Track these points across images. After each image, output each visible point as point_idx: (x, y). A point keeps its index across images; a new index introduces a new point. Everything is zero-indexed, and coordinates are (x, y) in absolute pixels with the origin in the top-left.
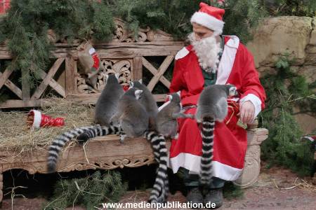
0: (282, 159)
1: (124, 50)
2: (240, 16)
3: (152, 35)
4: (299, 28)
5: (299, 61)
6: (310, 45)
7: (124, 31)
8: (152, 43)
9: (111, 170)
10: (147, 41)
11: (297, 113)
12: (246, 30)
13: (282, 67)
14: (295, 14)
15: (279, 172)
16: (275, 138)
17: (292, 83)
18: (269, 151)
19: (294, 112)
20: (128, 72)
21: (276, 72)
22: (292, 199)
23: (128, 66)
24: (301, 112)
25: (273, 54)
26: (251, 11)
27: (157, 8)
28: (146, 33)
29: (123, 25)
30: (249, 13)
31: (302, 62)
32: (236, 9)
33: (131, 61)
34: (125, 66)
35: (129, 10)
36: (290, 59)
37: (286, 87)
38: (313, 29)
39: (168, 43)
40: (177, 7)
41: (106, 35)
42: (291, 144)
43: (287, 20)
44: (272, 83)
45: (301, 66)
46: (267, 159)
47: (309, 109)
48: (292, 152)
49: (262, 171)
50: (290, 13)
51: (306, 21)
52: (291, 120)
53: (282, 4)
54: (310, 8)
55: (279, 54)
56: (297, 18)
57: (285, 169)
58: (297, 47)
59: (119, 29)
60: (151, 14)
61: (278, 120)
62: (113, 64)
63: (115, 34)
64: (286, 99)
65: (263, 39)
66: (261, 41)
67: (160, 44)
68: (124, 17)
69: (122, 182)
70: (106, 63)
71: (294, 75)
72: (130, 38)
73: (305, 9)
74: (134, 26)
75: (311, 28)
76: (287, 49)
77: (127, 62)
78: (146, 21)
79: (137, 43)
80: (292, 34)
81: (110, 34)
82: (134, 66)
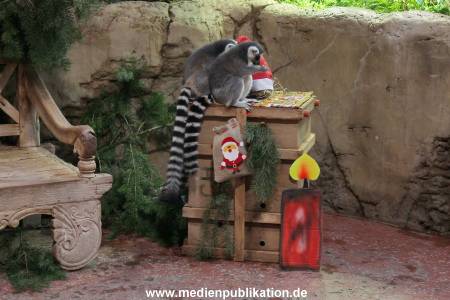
0: (132, 221)
4: (151, 20)
5: (152, 70)
6: (167, 46)
11: (153, 152)
13: (124, 80)
15: (130, 243)
16: (119, 190)
17: (144, 104)
18: (112, 212)
19: (148, 150)
21: (116, 88)
22: (152, 279)
24: (158, 150)
25: (112, 61)
31: (157, 72)
36: (138, 67)
37: (134, 111)
38: (171, 21)
42: (145, 198)
43: (133, 8)
44: (113, 105)
45: (156, 77)
48: (147, 211)
49: (103, 244)
51: (161, 9)
52: (144, 161)
55: (121, 60)
56: (146, 3)
57: (138, 237)
58: (149, 49)
61: (124, 163)
64: (135, 130)
65: (96, 37)
66: (93, 41)
71: (146, 93)
75: (169, 19)
76: (134, 52)
80: (140, 28)
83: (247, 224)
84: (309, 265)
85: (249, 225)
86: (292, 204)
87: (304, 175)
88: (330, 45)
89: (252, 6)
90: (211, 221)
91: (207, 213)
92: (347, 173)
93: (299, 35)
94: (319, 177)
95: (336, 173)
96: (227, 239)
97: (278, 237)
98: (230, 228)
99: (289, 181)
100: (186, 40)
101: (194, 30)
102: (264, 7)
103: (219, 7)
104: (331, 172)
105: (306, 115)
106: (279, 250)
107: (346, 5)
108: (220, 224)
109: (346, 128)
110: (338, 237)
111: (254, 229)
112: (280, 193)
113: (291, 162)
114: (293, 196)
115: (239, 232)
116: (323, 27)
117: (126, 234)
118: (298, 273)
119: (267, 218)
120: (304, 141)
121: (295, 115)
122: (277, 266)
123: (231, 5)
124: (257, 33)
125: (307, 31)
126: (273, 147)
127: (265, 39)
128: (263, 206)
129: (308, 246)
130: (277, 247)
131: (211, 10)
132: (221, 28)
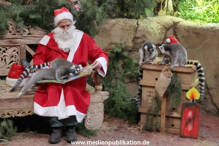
0: (118, 112)
1: (14, 40)
2: (90, 18)
3: (32, 30)
4: (129, 27)
5: (129, 48)
6: (136, 38)
7: (14, 28)
8: (32, 35)
9: (6, 118)
10: (29, 34)
12: (94, 27)
13: (117, 52)
14: (127, 17)
15: (116, 121)
16: (113, 99)
17: (125, 63)
18: (109, 108)
20: (17, 55)
21: (114, 55)
23: (16, 51)
24: (130, 82)
25: (112, 44)
26: (98, 16)
27: (36, 12)
28: (28, 29)
29: (13, 23)
30: (97, 17)
31: (131, 49)
32: (88, 14)
33: (19, 47)
34: (14, 51)
35: (18, 14)
36: (123, 47)
37: (120, 65)
38: (138, 27)
40: (49, 12)
41: (2, 30)
42: (123, 102)
43: (122, 21)
44: (111, 63)
45: (130, 51)
46: (108, 112)
47: (135, 80)
48: (124, 108)
49: (104, 121)
50: (123, 17)
51: (133, 22)
52: (124, 87)
53: (118, 10)
54: (136, 13)
55: (116, 44)
56: (127, 19)
57: (120, 119)
58: (128, 39)
59: (11, 26)
60: (32, 17)
61: (115, 87)
63: (8, 30)
64: (120, 73)
65: (105, 33)
66: (104, 35)
67: (38, 36)
68: (14, 18)
69: (14, 126)
70: (2, 49)
71: (126, 58)
72: (18, 32)
73: (133, 14)
74: (21, 24)
76: (121, 40)
77: (15, 48)
78: (29, 21)
79: (22, 36)
80: (124, 30)
81: (4, 30)
82: (20, 51)
83: (166, 117)
84: (193, 136)
85: (168, 117)
86: (187, 109)
87: (193, 97)
88: (208, 40)
89: (174, 22)
90: (151, 114)
91: (149, 111)
92: (213, 96)
93: (194, 35)
95: (208, 96)
96: (157, 122)
97: (180, 123)
98: (159, 118)
99: (186, 100)
100: (144, 36)
101: (147, 31)
102: (179, 22)
103: (159, 22)
104: (206, 96)
105: (195, 71)
106: (180, 129)
107: (216, 22)
108: (155, 116)
109: (213, 77)
110: (208, 124)
111: (169, 119)
112: (182, 104)
113: (187, 91)
114: (188, 106)
115: (163, 120)
116: (205, 32)
117: (115, 117)
118: (188, 139)
119: (175, 115)
120: (194, 82)
121: (190, 71)
122: (179, 135)
123: (164, 21)
124: (175, 34)
125: (197, 34)
126: (180, 84)
127: (179, 36)
128: (174, 109)
129: (193, 128)
130: (179, 127)
131: (155, 23)
132: (160, 31)
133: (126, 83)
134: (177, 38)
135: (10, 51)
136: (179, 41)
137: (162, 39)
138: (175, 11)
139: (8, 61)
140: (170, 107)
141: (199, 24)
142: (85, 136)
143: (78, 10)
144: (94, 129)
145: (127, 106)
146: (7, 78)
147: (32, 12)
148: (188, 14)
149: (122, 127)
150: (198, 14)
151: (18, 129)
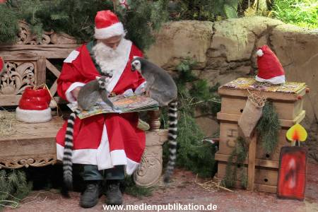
0: (183, 161)
1: (28, 52)
3: (55, 38)
4: (200, 33)
5: (200, 65)
6: (211, 49)
7: (28, 34)
8: (55, 45)
9: (16, 169)
10: (50, 43)
11: (199, 117)
12: (149, 32)
13: (183, 71)
14: (196, 19)
15: (181, 173)
17: (194, 86)
19: (195, 116)
20: (32, 74)
21: (177, 76)
23: (32, 69)
24: (202, 116)
25: (175, 58)
26: (154, 14)
27: (61, 10)
28: (49, 36)
29: (26, 27)
30: (152, 16)
31: (203, 66)
32: (140, 11)
33: (35, 63)
34: (29, 68)
35: (34, 13)
36: (192, 63)
37: (187, 90)
38: (214, 34)
39: (72, 46)
40: (81, 10)
41: (10, 37)
42: (192, 146)
43: (189, 25)
45: (202, 69)
47: (210, 112)
48: (193, 154)
49: (163, 173)
50: (191, 18)
51: (208, 26)
52: (192, 123)
53: (184, 8)
54: (211, 12)
55: (181, 58)
56: (198, 22)
57: (186, 170)
58: (198, 51)
59: (23, 32)
60: (55, 17)
61: (179, 123)
62: (17, 66)
63: (19, 37)
64: (187, 102)
65: (166, 43)
66: (163, 45)
67: (63, 46)
68: (28, 20)
69: (28, 180)
70: (11, 65)
71: (195, 79)
72: (34, 40)
73: (207, 14)
74: (38, 28)
75: (212, 32)
76: (189, 53)
77: (30, 64)
78: (50, 23)
79: (41, 46)
80: (193, 38)
81: (13, 36)
82: (37, 68)
83: (256, 167)
84: (297, 196)
85: (258, 168)
86: (287, 156)
87: (296, 138)
89: (268, 26)
90: (233, 164)
91: (231, 158)
93: (298, 45)
94: (307, 139)
96: (243, 176)
97: (276, 177)
98: (246, 168)
99: (286, 141)
100: (223, 46)
101: (228, 40)
102: (275, 26)
103: (246, 25)
104: (315, 136)
105: (300, 98)
106: (277, 185)
108: (239, 166)
111: (261, 170)
112: (280, 149)
113: (287, 128)
114: (288, 151)
115: (251, 172)
116: (315, 40)
117: (179, 168)
118: (289, 201)
119: (269, 164)
120: (297, 116)
121: (292, 98)
122: (275, 195)
123: (254, 24)
124: (270, 43)
125: (304, 43)
126: (277, 117)
127: (275, 47)
128: (268, 156)
129: (297, 184)
130: (276, 183)
131: (240, 27)
132: (246, 39)
133: (197, 117)
134: (273, 50)
135: (22, 69)
136: (275, 53)
137: (251, 51)
138: (270, 9)
139: (19, 84)
140: (262, 153)
141: (306, 28)
142: (135, 196)
143: (124, 7)
144: (148, 185)
145: (197, 151)
146: (18, 109)
147: (56, 11)
148: (289, 14)
149: (191, 183)
150: (304, 14)
151: (34, 184)
